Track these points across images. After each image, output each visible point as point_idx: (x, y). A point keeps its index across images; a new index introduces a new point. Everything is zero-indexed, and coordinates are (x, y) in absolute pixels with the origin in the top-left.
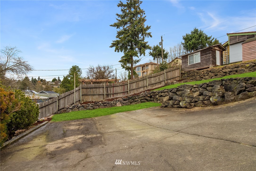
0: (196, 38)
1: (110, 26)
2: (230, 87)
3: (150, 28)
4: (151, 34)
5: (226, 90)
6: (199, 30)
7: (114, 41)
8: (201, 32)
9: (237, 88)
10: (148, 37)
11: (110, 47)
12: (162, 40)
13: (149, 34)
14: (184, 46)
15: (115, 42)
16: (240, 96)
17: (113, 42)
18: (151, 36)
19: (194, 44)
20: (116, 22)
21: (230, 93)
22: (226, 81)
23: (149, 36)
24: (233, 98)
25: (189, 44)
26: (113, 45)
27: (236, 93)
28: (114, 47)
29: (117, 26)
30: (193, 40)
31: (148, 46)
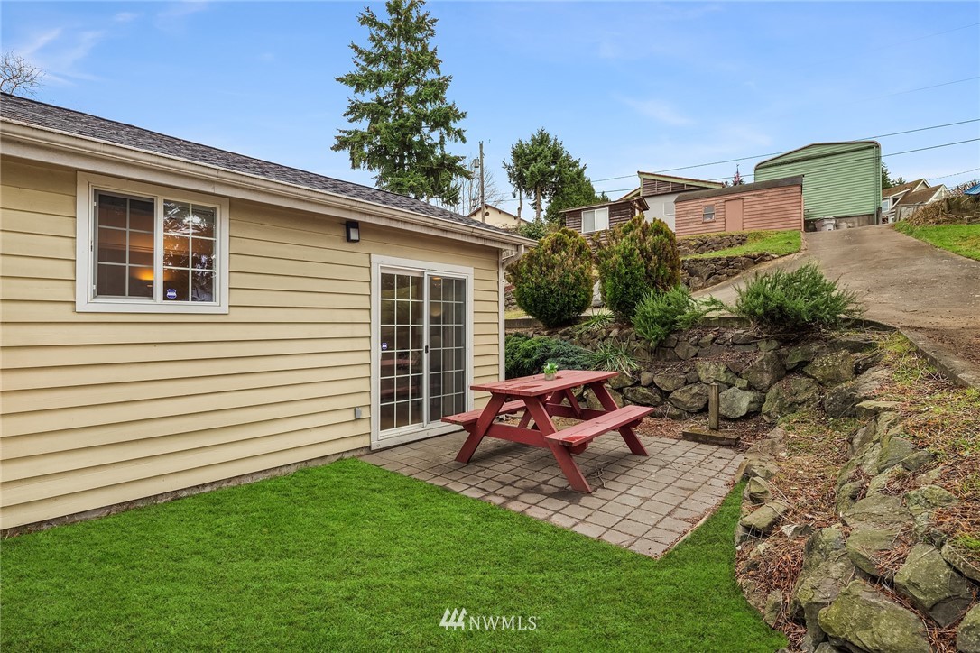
0: (545, 157)
1: (338, 80)
2: (696, 271)
3: (464, 117)
4: (464, 134)
5: (692, 275)
6: (552, 137)
7: (344, 132)
8: (555, 144)
9: (705, 271)
10: (456, 140)
11: (332, 149)
12: (482, 154)
13: (459, 133)
14: (509, 174)
15: (345, 134)
16: (711, 280)
17: (341, 135)
18: (464, 140)
19: (542, 174)
20: (355, 70)
21: (697, 278)
22: (689, 262)
23: (459, 139)
24: (701, 285)
25: (532, 173)
26: (342, 144)
27: (705, 278)
28: (344, 149)
29: (358, 83)
30: (541, 164)
31: (460, 168)
